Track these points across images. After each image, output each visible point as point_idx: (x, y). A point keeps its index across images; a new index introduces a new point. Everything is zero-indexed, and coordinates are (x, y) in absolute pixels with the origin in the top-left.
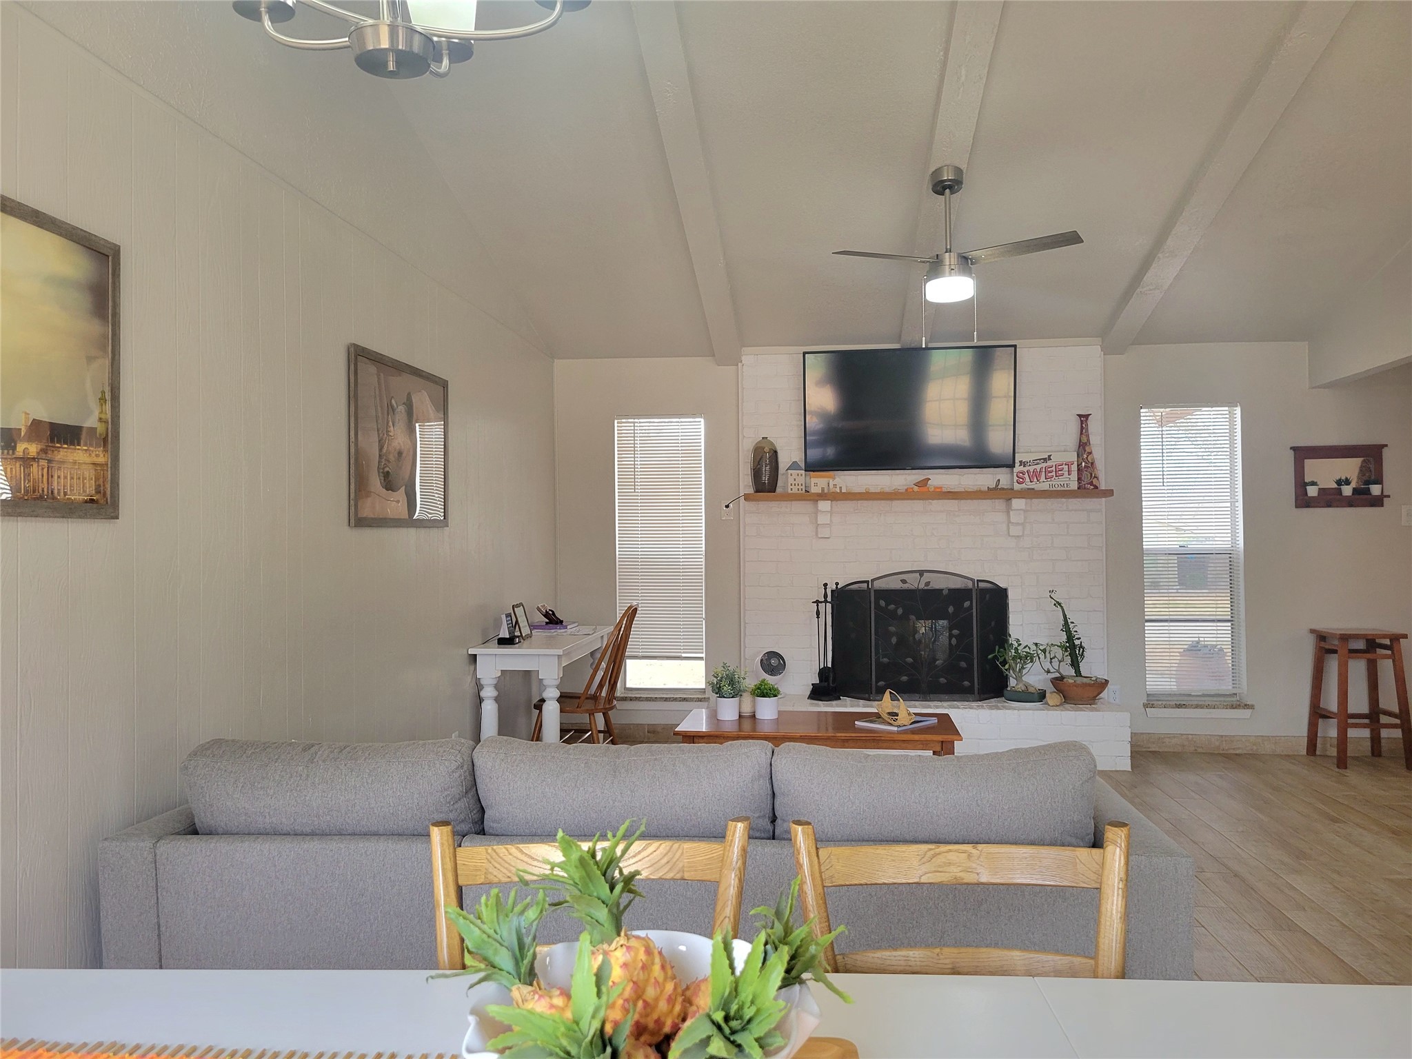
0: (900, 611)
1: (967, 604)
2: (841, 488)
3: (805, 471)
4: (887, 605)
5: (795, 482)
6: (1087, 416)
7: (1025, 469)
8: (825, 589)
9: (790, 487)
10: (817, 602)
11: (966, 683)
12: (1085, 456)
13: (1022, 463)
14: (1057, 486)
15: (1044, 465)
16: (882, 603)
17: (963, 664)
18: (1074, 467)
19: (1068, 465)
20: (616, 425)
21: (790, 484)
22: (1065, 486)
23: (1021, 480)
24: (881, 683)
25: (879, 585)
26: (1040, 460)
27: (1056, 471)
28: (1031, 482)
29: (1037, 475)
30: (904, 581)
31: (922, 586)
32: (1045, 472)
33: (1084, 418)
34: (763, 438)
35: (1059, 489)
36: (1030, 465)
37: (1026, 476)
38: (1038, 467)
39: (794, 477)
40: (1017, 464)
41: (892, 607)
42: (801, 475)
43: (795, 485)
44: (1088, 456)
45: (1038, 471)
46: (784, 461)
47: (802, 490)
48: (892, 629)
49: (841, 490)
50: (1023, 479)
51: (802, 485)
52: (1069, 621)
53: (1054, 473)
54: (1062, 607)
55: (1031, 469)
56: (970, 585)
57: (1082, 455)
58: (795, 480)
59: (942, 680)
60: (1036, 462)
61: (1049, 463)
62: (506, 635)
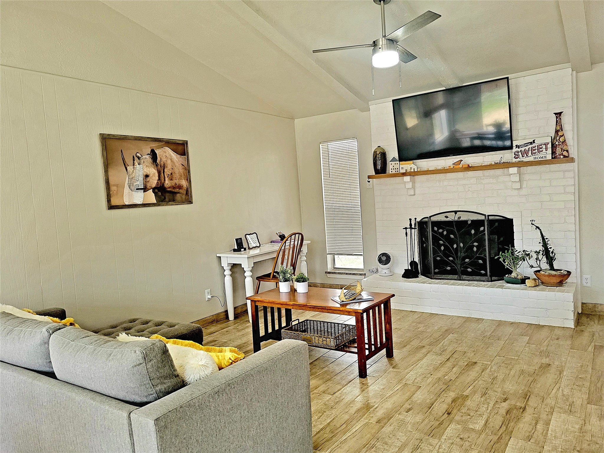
0: (445, 233)
1: (482, 229)
2: (414, 169)
3: (400, 161)
4: (438, 230)
5: (393, 168)
6: (560, 114)
7: (519, 150)
8: (411, 221)
9: (391, 170)
10: (406, 228)
11: (483, 272)
12: (558, 138)
13: (517, 146)
14: (538, 158)
15: (531, 146)
16: (436, 229)
17: (481, 261)
18: (550, 146)
19: (545, 145)
20: (321, 147)
21: (390, 169)
22: (544, 157)
23: (517, 156)
24: (437, 270)
25: (434, 219)
26: (528, 143)
27: (538, 149)
28: (523, 157)
29: (525, 153)
30: (447, 217)
31: (456, 219)
32: (531, 150)
33: (558, 115)
34: (378, 147)
35: (540, 160)
36: (522, 147)
37: (520, 153)
38: (527, 148)
39: (393, 165)
40: (514, 148)
41: (441, 231)
42: (397, 164)
43: (394, 169)
44: (560, 138)
45: (527, 150)
46: (389, 157)
47: (398, 171)
48: (441, 242)
49: (414, 171)
50: (518, 156)
51: (398, 169)
52: (545, 238)
53: (537, 151)
54: (540, 230)
55: (523, 149)
56: (483, 218)
57: (556, 138)
58: (393, 166)
59: (469, 270)
60: (526, 145)
61: (534, 145)
62: (236, 248)
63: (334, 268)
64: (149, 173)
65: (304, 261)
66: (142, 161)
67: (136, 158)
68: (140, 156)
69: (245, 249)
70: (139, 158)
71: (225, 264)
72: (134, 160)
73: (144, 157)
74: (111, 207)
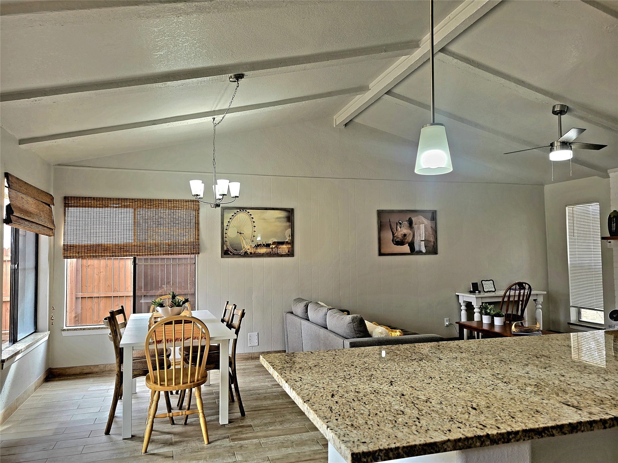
20: (567, 210)
34: (614, 211)
62: (472, 290)
63: (579, 321)
64: (406, 233)
65: (539, 308)
66: (402, 225)
67: (398, 224)
68: (401, 222)
69: (480, 292)
70: (400, 224)
71: (461, 301)
72: (397, 225)
73: (404, 223)
74: (381, 254)
